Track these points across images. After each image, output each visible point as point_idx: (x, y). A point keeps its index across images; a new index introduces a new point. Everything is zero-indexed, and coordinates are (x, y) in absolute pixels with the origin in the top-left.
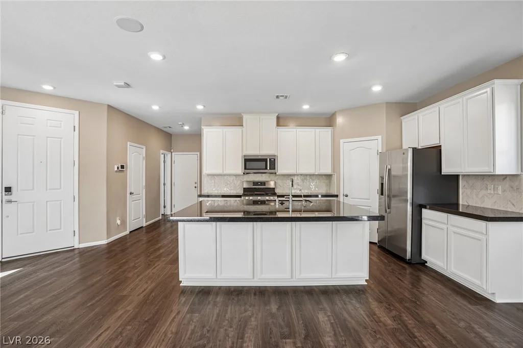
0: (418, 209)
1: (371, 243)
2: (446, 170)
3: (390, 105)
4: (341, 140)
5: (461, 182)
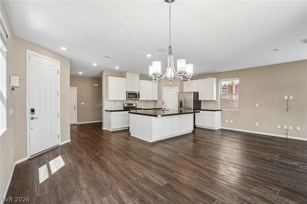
0: (194, 110)
2: (200, 99)
4: (163, 87)
5: (202, 103)
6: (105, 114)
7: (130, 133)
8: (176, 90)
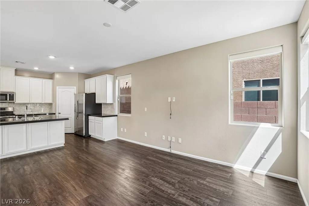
0: (87, 116)
1: (65, 133)
2: (97, 102)
3: (80, 74)
4: (57, 87)
5: (102, 106)
8: (74, 90)
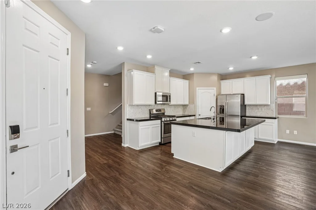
2: (246, 103)
4: (197, 88)
5: (247, 108)
6: (127, 125)
7: (173, 155)
8: (213, 91)
